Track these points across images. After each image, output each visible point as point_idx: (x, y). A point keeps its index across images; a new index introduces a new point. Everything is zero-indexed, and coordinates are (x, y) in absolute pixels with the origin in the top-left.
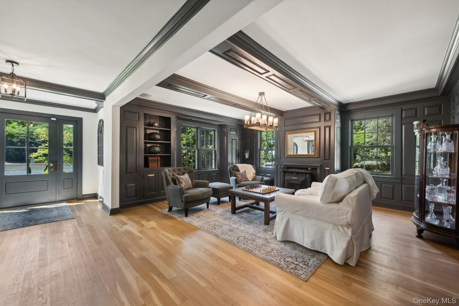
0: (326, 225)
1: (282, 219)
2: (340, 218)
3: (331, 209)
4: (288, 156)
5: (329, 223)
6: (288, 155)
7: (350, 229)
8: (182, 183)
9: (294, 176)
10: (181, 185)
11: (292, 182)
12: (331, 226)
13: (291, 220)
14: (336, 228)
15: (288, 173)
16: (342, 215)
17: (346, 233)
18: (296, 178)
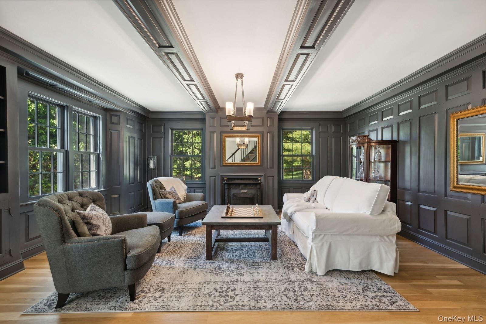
0: (373, 239)
1: (322, 245)
2: (393, 227)
3: (384, 221)
4: (226, 165)
5: (376, 235)
6: (225, 163)
7: (394, 237)
8: (98, 227)
9: (242, 189)
10: (98, 233)
11: (242, 196)
12: (378, 239)
13: (333, 244)
14: (383, 239)
15: (234, 186)
16: (394, 225)
17: (391, 241)
18: (246, 191)
